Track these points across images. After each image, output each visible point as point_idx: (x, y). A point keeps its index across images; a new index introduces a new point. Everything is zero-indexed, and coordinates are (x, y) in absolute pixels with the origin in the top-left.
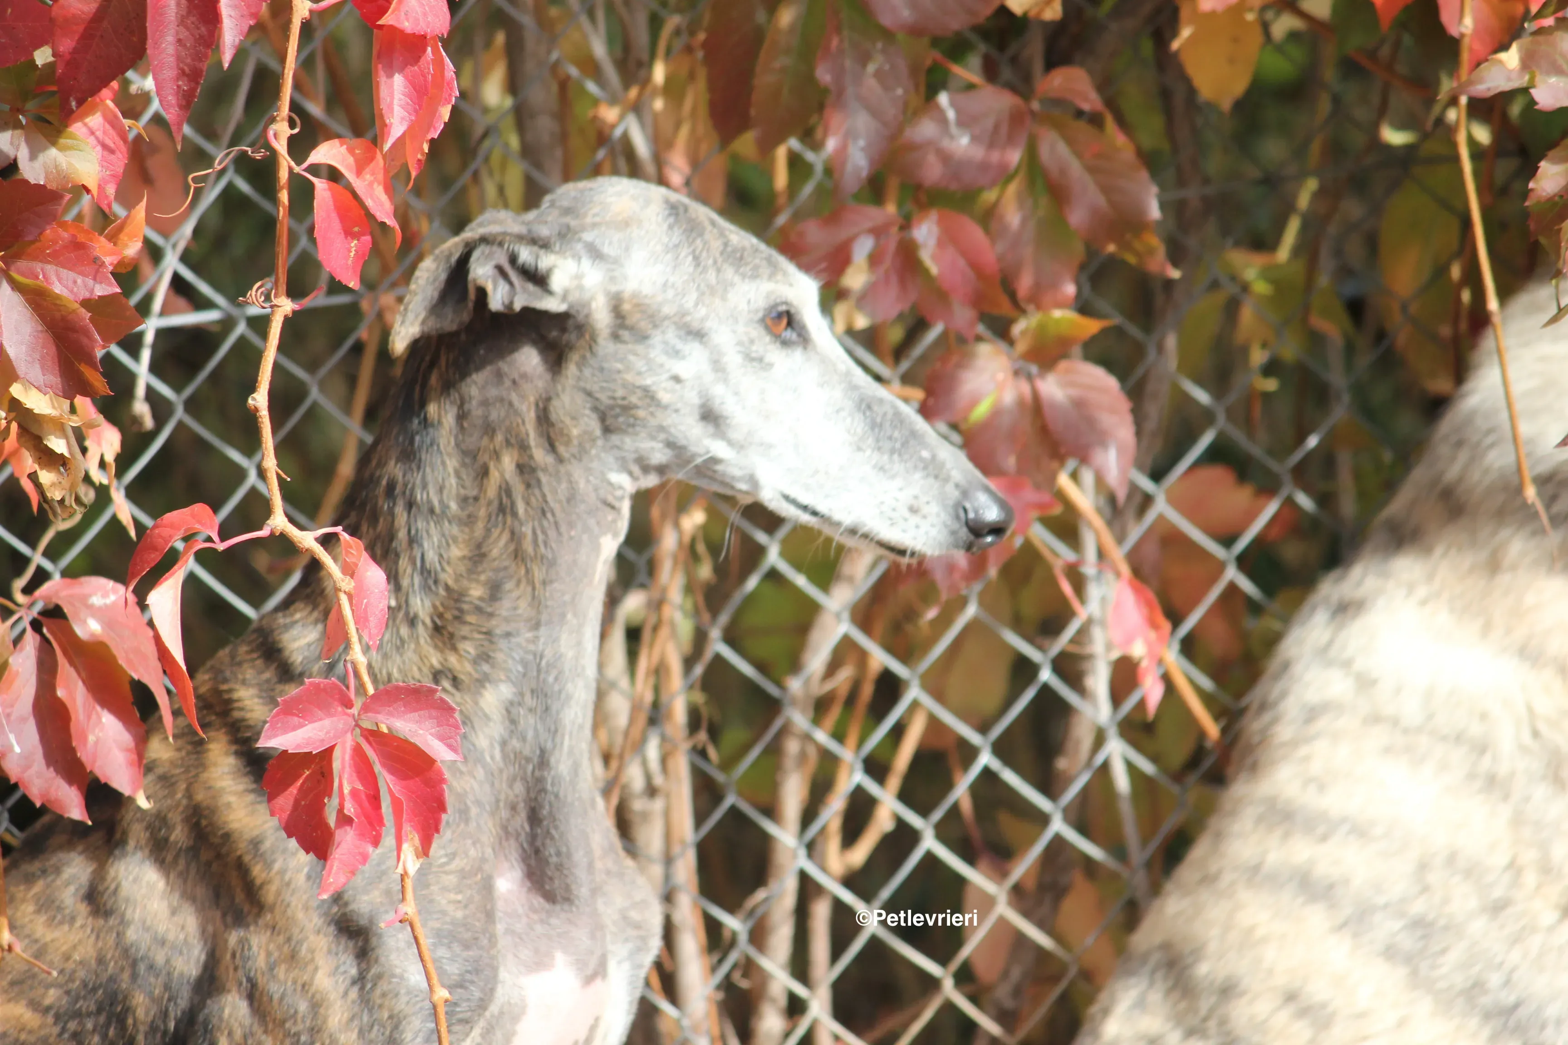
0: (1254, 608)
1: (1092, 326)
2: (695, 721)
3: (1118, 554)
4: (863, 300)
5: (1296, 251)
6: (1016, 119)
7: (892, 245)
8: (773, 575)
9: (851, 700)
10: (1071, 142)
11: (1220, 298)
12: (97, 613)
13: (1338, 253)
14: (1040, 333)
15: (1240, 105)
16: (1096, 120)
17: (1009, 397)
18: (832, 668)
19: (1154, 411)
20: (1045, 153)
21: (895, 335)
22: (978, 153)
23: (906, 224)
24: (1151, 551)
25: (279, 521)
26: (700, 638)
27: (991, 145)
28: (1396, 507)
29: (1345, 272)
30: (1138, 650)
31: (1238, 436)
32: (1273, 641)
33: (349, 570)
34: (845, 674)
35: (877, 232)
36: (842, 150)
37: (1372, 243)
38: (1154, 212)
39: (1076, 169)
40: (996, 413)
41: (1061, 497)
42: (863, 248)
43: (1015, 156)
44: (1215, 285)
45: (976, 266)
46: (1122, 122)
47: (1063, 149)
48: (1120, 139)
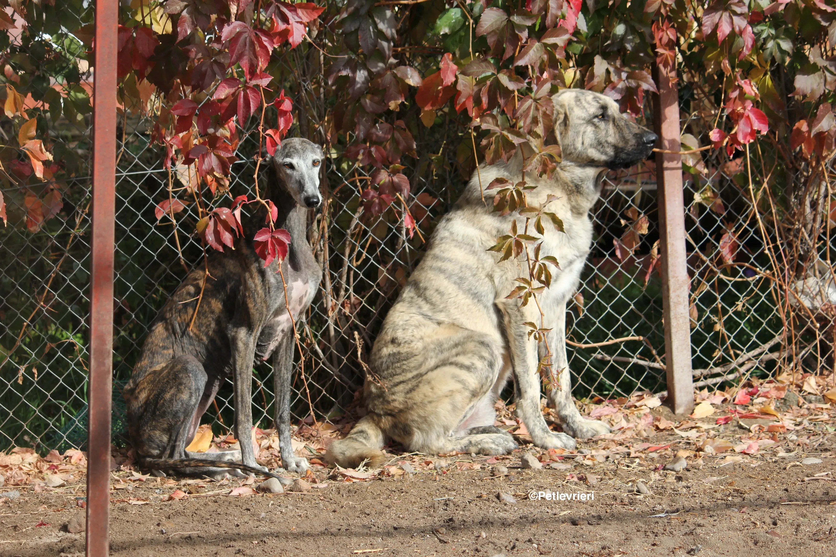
0: (432, 219)
1: (403, 167)
2: (329, 237)
3: (408, 209)
4: (361, 161)
5: (442, 154)
6: (390, 129)
7: (367, 151)
8: (345, 211)
9: (358, 234)
10: (400, 133)
11: (427, 163)
12: (225, 214)
13: (448, 155)
14: (393, 168)
15: (431, 128)
16: (405, 130)
17: (387, 180)
18: (355, 228)
19: (415, 184)
20: (395, 135)
21: (368, 167)
22: (383, 135)
23: (370, 147)
24: (414, 208)
25: (258, 198)
26: (331, 223)
27: (385, 134)
28: (458, 202)
29: (449, 159)
30: (409, 227)
31: (431, 188)
32: (435, 225)
33: (271, 208)
34: (358, 229)
35: (364, 149)
36: (359, 134)
37: (455, 154)
38: (415, 147)
39: (401, 138)
40: (385, 183)
41: (398, 198)
42: (362, 152)
43: (389, 137)
44: (426, 160)
45: (382, 156)
46: (410, 130)
47: (399, 135)
48: (409, 134)
